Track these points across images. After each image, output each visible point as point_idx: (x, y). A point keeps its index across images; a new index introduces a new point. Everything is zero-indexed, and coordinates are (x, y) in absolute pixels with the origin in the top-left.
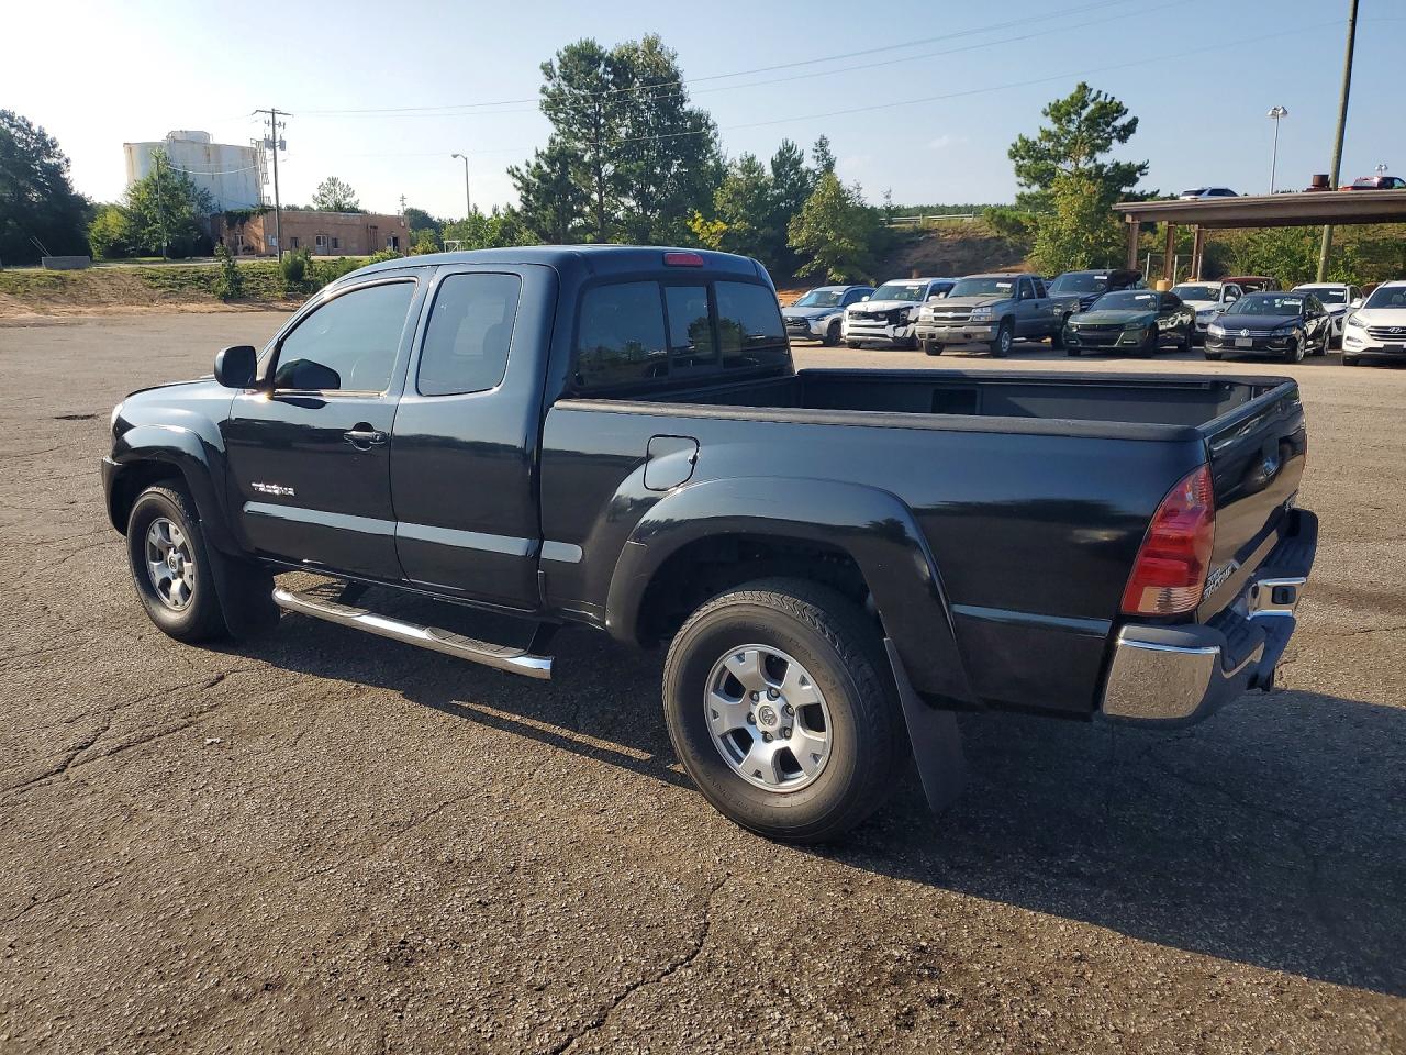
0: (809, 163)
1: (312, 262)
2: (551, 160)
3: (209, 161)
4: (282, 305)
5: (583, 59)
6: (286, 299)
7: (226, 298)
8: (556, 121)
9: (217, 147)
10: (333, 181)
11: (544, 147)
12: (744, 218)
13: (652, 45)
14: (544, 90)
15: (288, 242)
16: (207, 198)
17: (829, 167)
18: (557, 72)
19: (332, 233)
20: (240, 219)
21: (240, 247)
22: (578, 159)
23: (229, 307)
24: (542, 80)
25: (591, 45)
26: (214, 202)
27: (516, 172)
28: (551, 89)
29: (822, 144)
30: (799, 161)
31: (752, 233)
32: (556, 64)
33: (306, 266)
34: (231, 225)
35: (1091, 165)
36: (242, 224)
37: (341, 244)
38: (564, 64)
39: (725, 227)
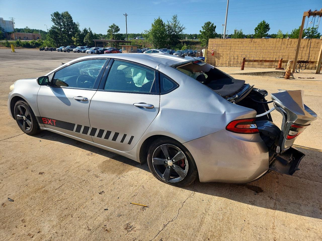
0: (88, 31)
1: (21, 42)
2: (53, 28)
3: (3, 23)
4: (16, 48)
5: (57, 14)
6: (16, 47)
7: (7, 47)
8: (54, 22)
9: (5, 21)
10: (27, 27)
11: (52, 27)
12: (79, 38)
13: (67, 13)
14: (52, 18)
15: (19, 38)
16: (4, 30)
17: (91, 32)
18: (54, 16)
19: (27, 36)
20: (9, 33)
21: (10, 39)
22: (57, 28)
23: (7, 48)
24: (51, 16)
25: (58, 12)
26: (5, 30)
27: (48, 30)
28: (53, 18)
29: (90, 28)
30: (87, 30)
31: (80, 40)
32: (53, 15)
33: (20, 42)
34: (8, 35)
35: (117, 34)
36: (10, 34)
37: (29, 38)
38: (54, 15)
39: (76, 39)
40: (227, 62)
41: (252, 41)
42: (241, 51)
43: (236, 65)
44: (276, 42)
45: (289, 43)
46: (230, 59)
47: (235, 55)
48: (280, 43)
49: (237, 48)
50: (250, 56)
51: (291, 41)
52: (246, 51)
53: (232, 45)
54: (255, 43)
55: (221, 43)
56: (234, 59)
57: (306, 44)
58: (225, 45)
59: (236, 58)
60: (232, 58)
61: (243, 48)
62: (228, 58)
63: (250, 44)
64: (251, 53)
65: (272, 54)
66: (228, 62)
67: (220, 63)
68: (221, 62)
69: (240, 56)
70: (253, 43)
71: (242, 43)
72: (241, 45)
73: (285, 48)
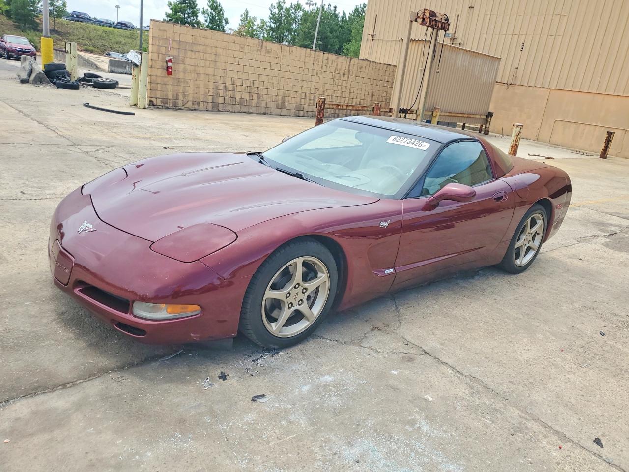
40: (210, 99)
41: (262, 46)
42: (240, 68)
43: (229, 108)
44: (306, 56)
45: (325, 62)
46: (216, 88)
47: (228, 81)
48: (312, 59)
49: (231, 60)
50: (259, 84)
51: (328, 58)
52: (251, 70)
53: (219, 51)
54: (269, 52)
55: (189, 39)
56: (226, 89)
57: (347, 68)
58: (201, 48)
59: (230, 87)
60: (221, 87)
61: (246, 62)
62: (211, 86)
63: (259, 53)
64: (262, 78)
65: (300, 84)
66: (212, 97)
67: (191, 99)
68: (193, 98)
69: (238, 82)
70: (266, 53)
71: (242, 48)
72: (241, 55)
73: (319, 72)
